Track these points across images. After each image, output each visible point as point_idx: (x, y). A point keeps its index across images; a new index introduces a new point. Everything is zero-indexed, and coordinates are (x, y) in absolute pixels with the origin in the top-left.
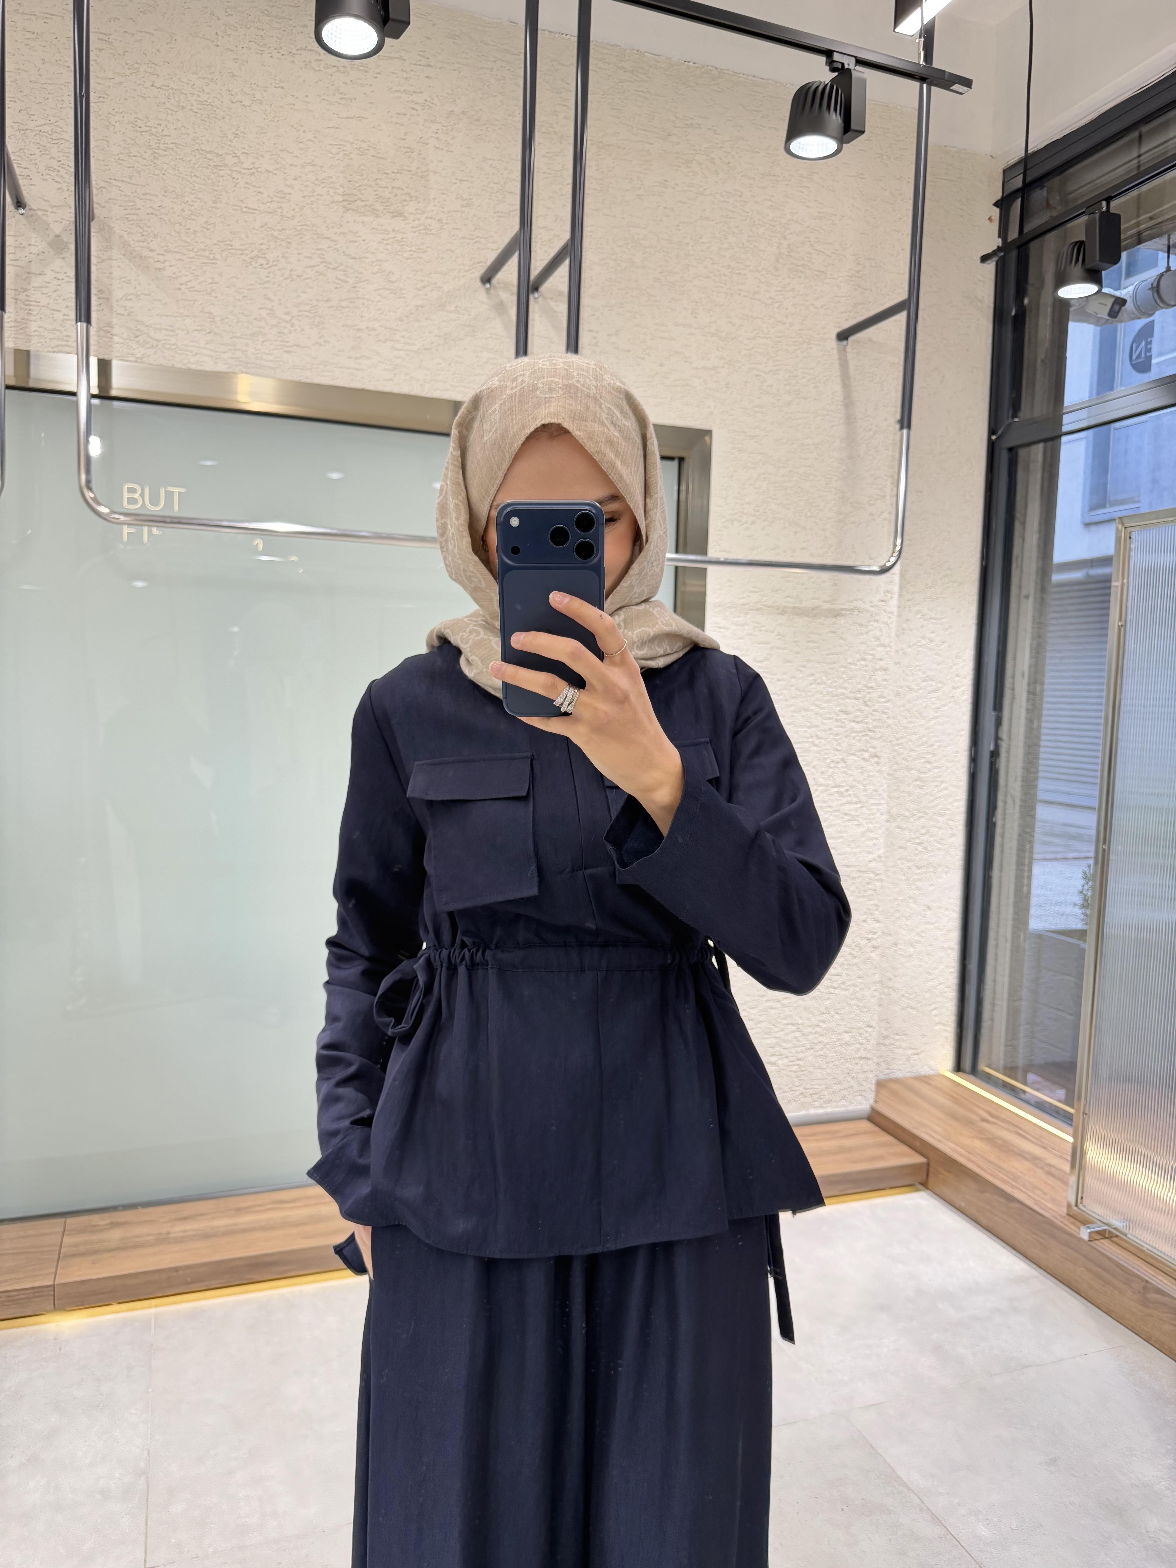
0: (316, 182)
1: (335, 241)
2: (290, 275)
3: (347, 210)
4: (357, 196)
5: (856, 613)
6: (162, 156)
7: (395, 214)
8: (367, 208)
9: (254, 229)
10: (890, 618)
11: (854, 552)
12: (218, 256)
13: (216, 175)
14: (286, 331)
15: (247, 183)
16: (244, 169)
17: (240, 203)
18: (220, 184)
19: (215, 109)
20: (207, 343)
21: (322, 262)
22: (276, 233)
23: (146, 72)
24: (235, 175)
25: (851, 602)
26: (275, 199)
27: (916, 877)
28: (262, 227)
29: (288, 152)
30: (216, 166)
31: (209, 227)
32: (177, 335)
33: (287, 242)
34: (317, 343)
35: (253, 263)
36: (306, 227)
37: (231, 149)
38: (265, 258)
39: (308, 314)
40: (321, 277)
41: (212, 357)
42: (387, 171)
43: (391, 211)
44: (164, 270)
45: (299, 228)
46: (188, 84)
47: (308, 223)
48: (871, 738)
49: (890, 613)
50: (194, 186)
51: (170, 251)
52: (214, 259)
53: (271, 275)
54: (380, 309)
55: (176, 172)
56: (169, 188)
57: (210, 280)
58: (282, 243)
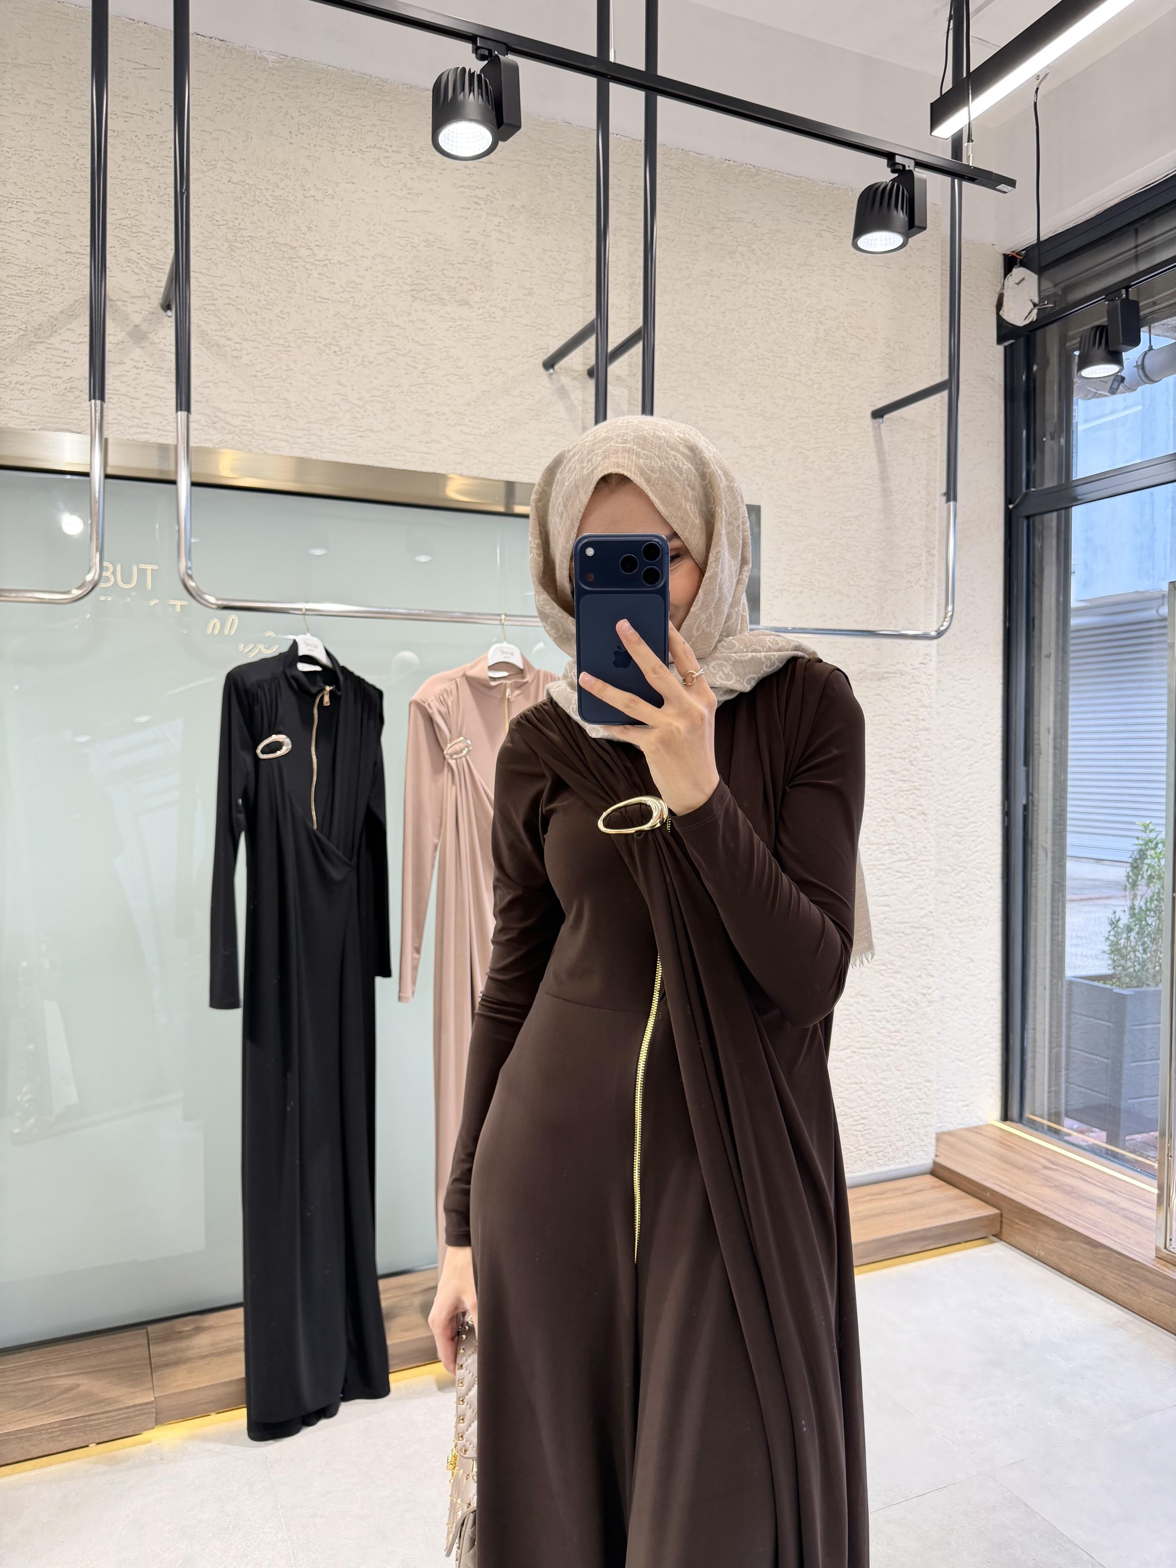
0: (388, 273)
1: (404, 329)
2: (363, 361)
3: (415, 299)
4: (424, 285)
5: (899, 675)
6: (238, 248)
7: (461, 303)
8: (435, 297)
9: (327, 317)
10: (930, 679)
11: (895, 618)
12: (292, 344)
13: (290, 266)
14: (359, 416)
15: (320, 274)
16: (317, 260)
17: (314, 293)
18: (294, 275)
19: (289, 203)
20: (283, 429)
21: (392, 349)
22: (349, 322)
23: (223, 168)
24: (308, 266)
25: (893, 665)
26: (347, 289)
27: (958, 930)
28: (335, 316)
29: (359, 244)
30: (290, 258)
31: (284, 316)
32: (254, 421)
33: (359, 330)
34: (389, 428)
35: (327, 350)
36: (377, 316)
37: (304, 241)
38: (338, 345)
39: (379, 399)
40: (392, 363)
41: (288, 442)
42: (453, 262)
43: (458, 299)
44: (241, 357)
45: (370, 317)
46: (263, 180)
47: (379, 312)
48: (918, 796)
49: (930, 675)
50: (270, 278)
51: (247, 340)
52: (289, 346)
53: (344, 362)
54: (448, 395)
55: (252, 264)
56: (245, 279)
57: (285, 368)
58: (355, 331)
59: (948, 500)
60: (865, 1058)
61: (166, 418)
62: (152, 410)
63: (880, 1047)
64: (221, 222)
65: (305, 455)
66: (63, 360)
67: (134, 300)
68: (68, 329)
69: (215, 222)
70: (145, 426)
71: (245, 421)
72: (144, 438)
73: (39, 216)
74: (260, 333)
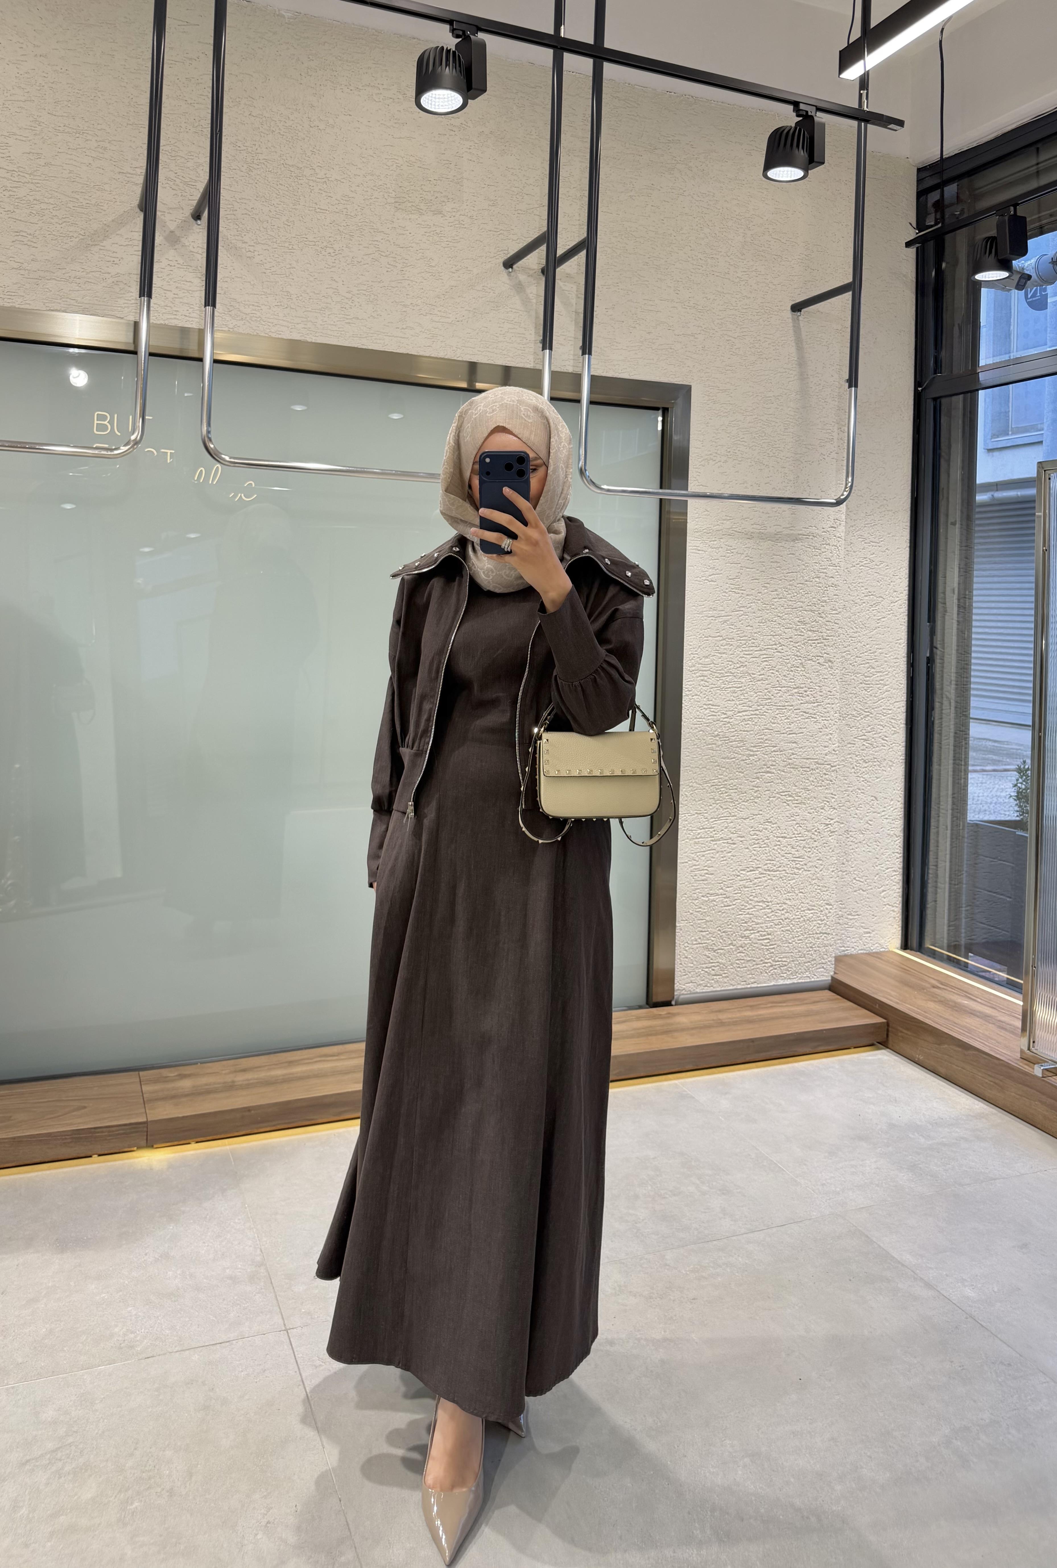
0: (375, 188)
1: (388, 234)
2: (352, 261)
3: (398, 209)
4: (406, 198)
5: (812, 538)
7: (436, 213)
8: (413, 208)
9: (325, 225)
10: (839, 541)
13: (297, 184)
14: (347, 306)
15: (320, 189)
17: (314, 205)
18: (299, 191)
19: (297, 132)
21: (377, 251)
22: (342, 229)
23: (245, 104)
24: (311, 183)
25: (806, 528)
26: (342, 201)
28: (331, 223)
29: (353, 165)
30: (297, 177)
31: (289, 224)
33: (350, 235)
34: (371, 316)
35: (323, 252)
37: (308, 163)
38: (332, 248)
40: (376, 262)
42: (430, 179)
43: (432, 210)
44: (254, 258)
45: (360, 224)
46: (278, 113)
47: (368, 221)
50: (280, 193)
51: (259, 243)
52: (293, 248)
53: (337, 261)
54: (422, 289)
55: (266, 181)
56: (260, 194)
57: (288, 266)
58: (347, 236)
59: (850, 386)
60: (772, 879)
61: (192, 306)
62: (181, 300)
63: (785, 870)
64: (243, 148)
65: (302, 338)
66: (113, 259)
67: (171, 211)
68: (117, 234)
69: (237, 147)
70: (175, 313)
71: (255, 310)
72: (174, 323)
73: (99, 143)
74: (271, 238)
